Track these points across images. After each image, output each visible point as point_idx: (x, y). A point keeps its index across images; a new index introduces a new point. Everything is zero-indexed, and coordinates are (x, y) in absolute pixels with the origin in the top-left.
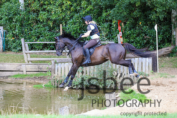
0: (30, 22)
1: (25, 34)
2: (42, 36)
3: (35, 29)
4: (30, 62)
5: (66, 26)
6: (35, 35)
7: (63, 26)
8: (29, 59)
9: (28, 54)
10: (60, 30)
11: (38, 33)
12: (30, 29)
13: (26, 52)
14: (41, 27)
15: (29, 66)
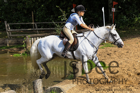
0: (11, 11)
2: (20, 20)
4: (11, 38)
5: (36, 12)
6: (15, 19)
7: (34, 12)
8: (11, 35)
9: (10, 32)
10: (32, 15)
11: (17, 17)
12: (12, 15)
14: (19, 14)
15: (11, 40)
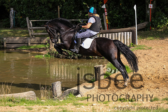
0: (34, 4)
1: (31, 13)
2: (44, 16)
3: (38, 10)
4: (34, 36)
5: (62, 7)
6: (38, 14)
7: (60, 7)
9: (32, 30)
10: (58, 10)
11: (40, 12)
12: (35, 9)
13: (30, 28)
14: (43, 8)
15: (33, 39)
